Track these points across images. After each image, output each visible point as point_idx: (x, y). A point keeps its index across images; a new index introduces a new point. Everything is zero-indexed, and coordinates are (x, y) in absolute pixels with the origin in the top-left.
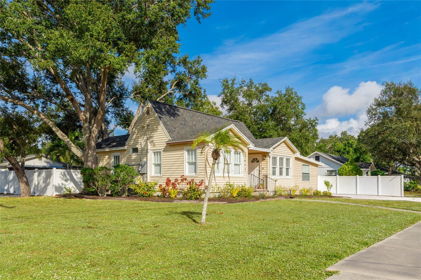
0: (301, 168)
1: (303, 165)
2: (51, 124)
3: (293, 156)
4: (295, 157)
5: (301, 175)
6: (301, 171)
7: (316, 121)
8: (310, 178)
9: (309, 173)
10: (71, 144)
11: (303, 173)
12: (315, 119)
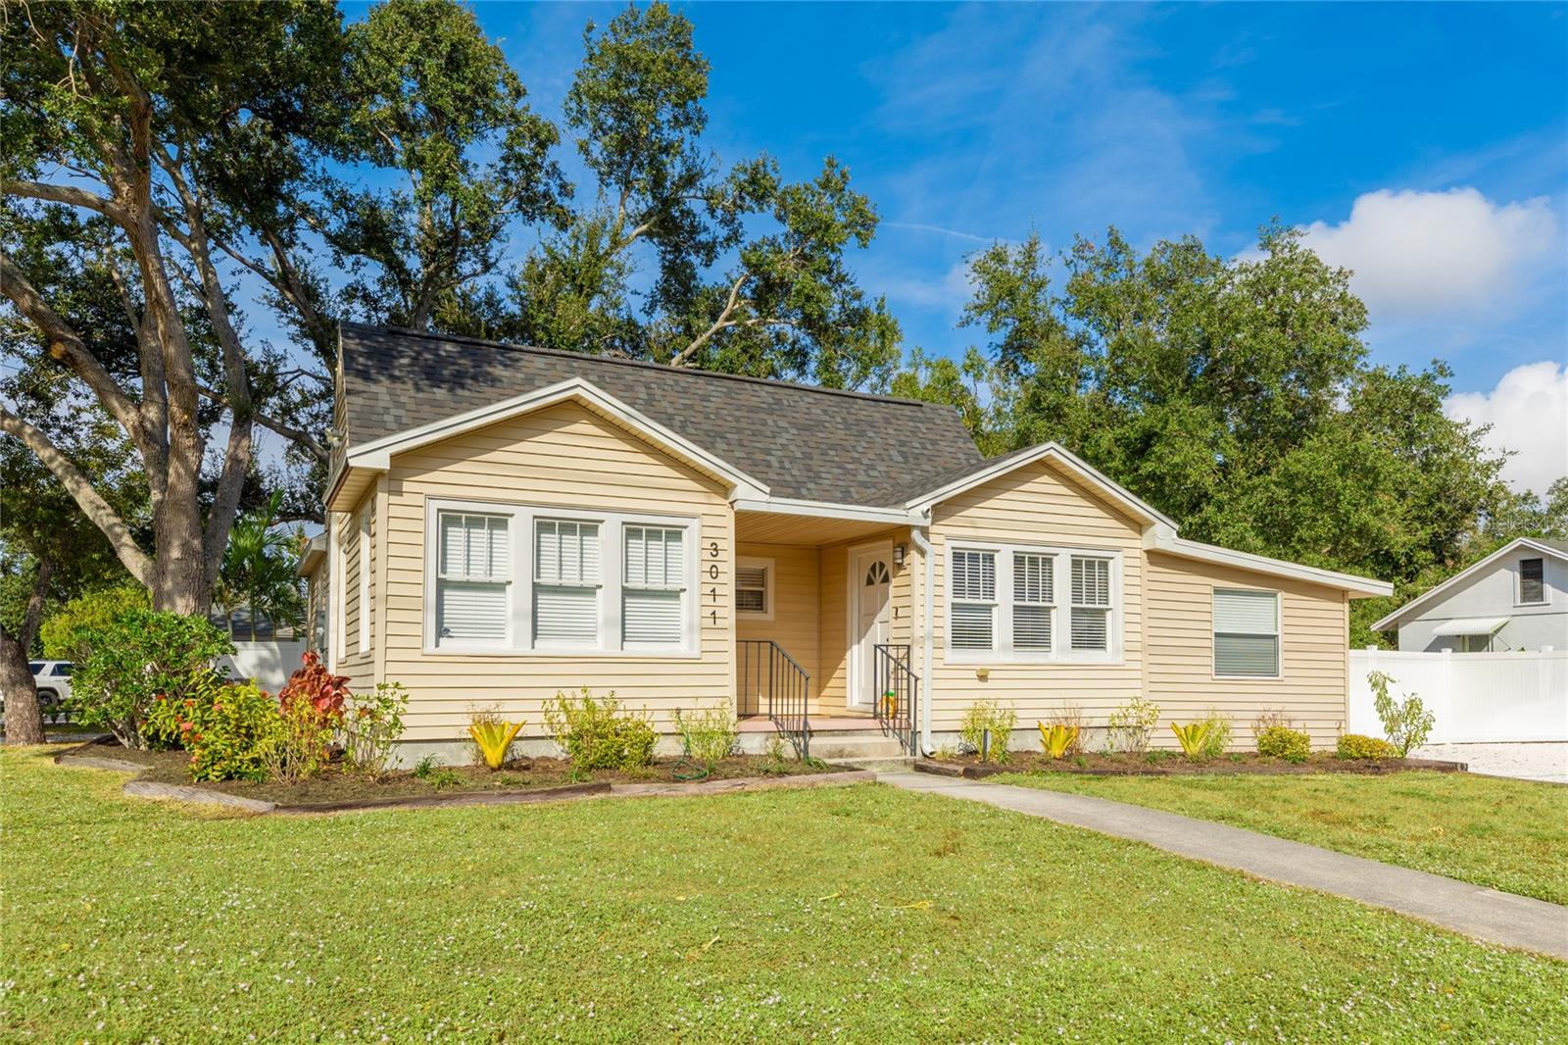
0: (1207, 608)
1: (1218, 591)
2: (61, 464)
3: (1138, 543)
4: (1149, 552)
5: (1211, 643)
6: (1207, 626)
7: (1440, 381)
8: (1281, 664)
9: (1274, 637)
10: (118, 536)
11: (1218, 635)
12: (1430, 371)
